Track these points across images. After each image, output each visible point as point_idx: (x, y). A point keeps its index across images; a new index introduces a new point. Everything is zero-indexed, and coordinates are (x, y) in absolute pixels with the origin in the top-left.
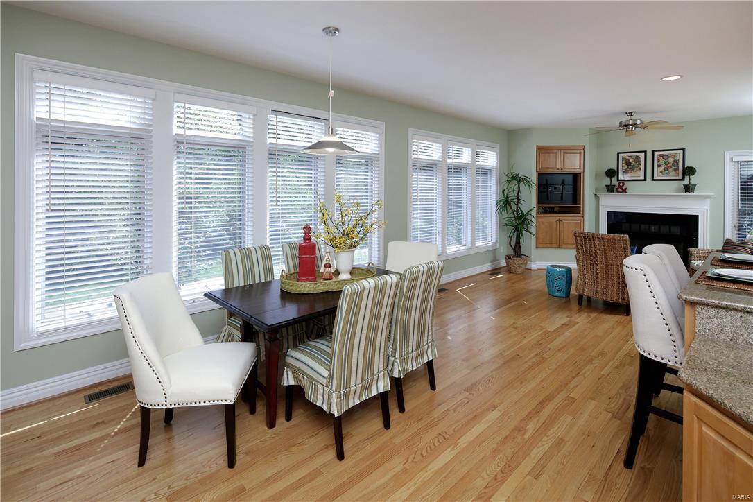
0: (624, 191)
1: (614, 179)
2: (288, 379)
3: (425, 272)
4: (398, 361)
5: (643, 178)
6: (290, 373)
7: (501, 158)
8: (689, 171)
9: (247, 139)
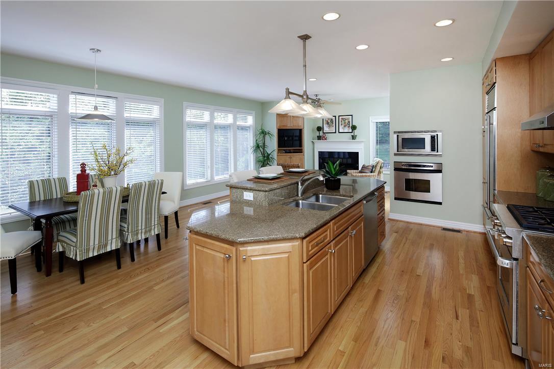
0: (326, 139)
1: (321, 132)
2: (59, 248)
3: (147, 186)
4: (130, 234)
5: (334, 131)
6: (60, 245)
7: (256, 120)
8: (354, 128)
9: (52, 110)
